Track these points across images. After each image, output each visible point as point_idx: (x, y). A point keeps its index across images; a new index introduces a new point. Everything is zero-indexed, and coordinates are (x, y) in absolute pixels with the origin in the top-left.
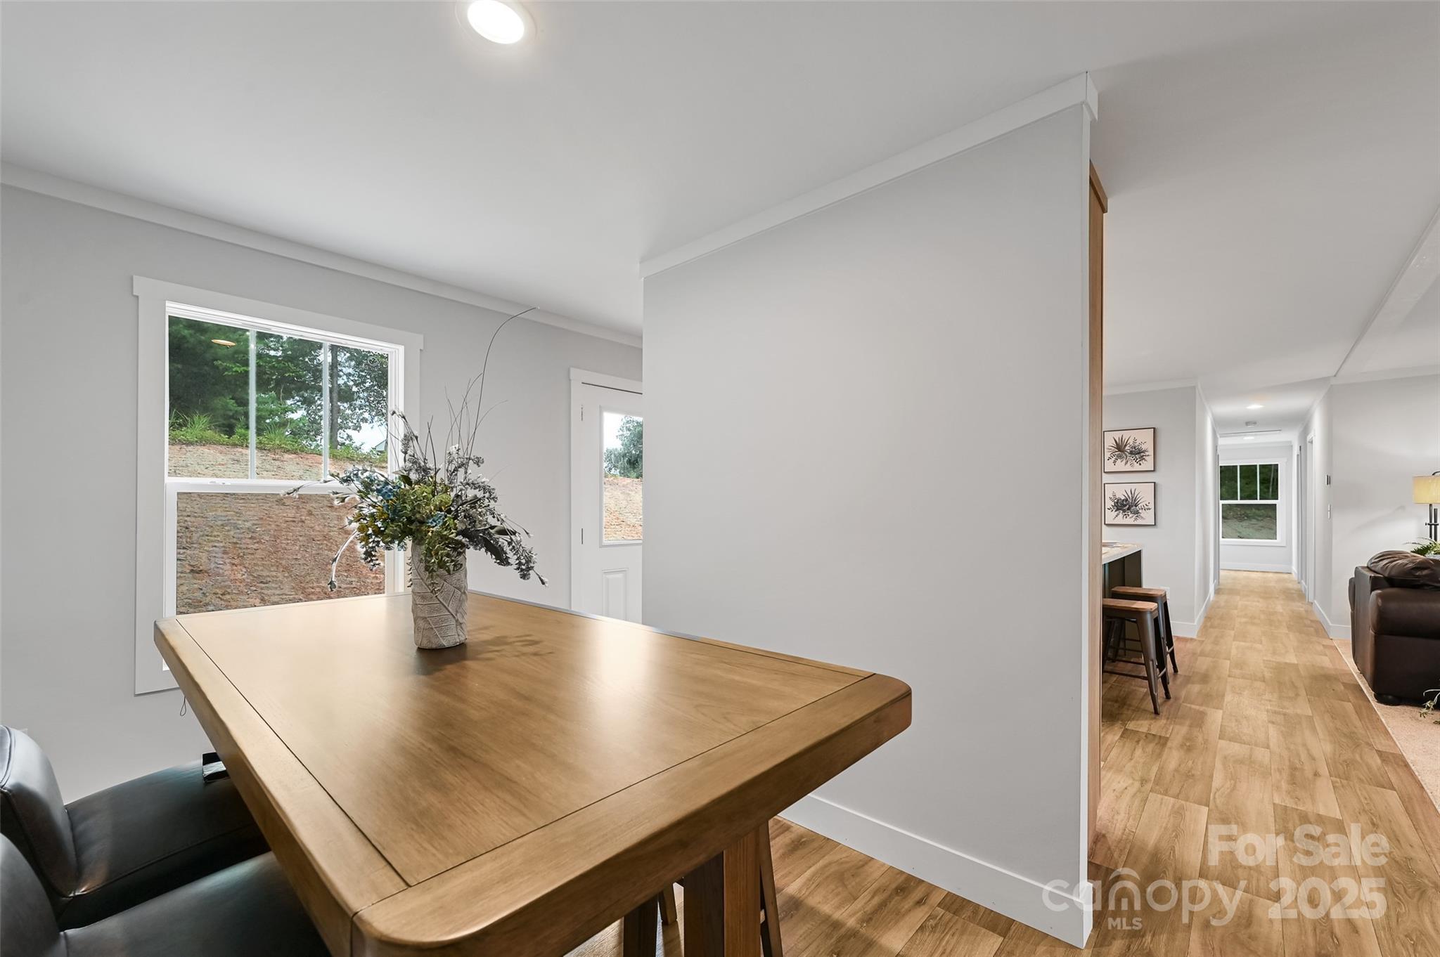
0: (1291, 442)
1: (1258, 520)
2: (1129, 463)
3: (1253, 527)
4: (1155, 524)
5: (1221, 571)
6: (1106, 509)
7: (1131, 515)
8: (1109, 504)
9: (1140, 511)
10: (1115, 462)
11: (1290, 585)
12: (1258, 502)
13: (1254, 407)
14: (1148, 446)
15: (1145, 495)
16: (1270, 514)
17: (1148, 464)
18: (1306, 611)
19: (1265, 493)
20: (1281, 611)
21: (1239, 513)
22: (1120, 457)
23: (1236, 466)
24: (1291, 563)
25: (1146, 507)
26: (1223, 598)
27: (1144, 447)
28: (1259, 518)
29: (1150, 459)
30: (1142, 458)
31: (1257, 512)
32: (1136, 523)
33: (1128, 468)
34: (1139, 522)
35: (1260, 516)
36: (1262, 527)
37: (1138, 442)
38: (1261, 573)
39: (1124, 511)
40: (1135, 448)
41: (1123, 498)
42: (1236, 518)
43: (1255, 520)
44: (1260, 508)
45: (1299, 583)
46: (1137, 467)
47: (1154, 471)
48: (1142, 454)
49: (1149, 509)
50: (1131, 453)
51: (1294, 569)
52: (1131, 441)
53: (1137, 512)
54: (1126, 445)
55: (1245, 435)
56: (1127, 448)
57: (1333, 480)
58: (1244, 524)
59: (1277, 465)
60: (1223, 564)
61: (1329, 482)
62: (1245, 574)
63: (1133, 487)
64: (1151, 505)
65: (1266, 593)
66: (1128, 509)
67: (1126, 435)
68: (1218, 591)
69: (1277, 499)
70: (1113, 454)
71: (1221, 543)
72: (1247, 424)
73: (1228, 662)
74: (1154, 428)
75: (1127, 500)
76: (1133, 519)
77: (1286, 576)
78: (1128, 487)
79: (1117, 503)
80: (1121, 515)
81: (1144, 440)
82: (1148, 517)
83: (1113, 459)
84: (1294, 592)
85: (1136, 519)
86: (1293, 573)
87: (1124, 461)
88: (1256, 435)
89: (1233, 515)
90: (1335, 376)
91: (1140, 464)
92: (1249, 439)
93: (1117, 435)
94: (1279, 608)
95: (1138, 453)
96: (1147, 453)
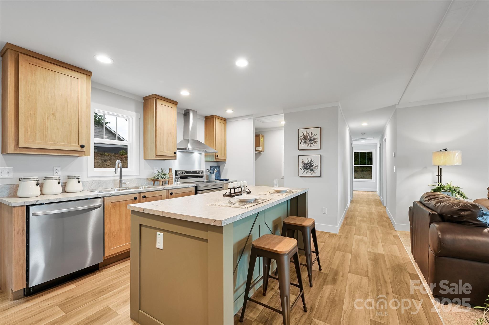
0: (377, 143)
1: (366, 172)
2: (309, 145)
3: (365, 174)
4: (320, 176)
5: (353, 191)
6: (299, 168)
7: (310, 172)
8: (301, 166)
9: (314, 169)
10: (303, 145)
11: (377, 198)
12: (366, 165)
13: (365, 124)
14: (317, 137)
15: (316, 161)
16: (370, 170)
17: (317, 146)
18: (384, 212)
19: (368, 163)
20: (374, 212)
21: (361, 169)
22: (305, 142)
23: (359, 152)
24: (376, 188)
25: (317, 167)
26: (354, 204)
27: (316, 137)
28: (367, 171)
29: (318, 143)
30: (315, 143)
31: (366, 169)
32: (312, 175)
33: (309, 148)
34: (314, 175)
35: (367, 170)
36: (367, 174)
37: (313, 134)
38: (367, 192)
39: (307, 169)
40: (312, 137)
41: (307, 163)
42: (360, 171)
43: (365, 172)
44: (367, 168)
45: (379, 196)
46: (313, 147)
47: (320, 149)
48: (315, 140)
49: (318, 168)
50: (310, 140)
51: (378, 190)
52: (310, 134)
53: (313, 170)
54: (308, 136)
55: (362, 140)
56: (308, 137)
57: (397, 155)
58: (363, 173)
59: (372, 152)
60: (354, 189)
61: (394, 156)
62: (362, 192)
63: (311, 157)
64: (319, 167)
65: (369, 203)
66: (309, 168)
67: (308, 131)
68: (352, 202)
69: (372, 164)
70: (302, 141)
71: (353, 181)
72: (362, 134)
73: (350, 254)
74: (320, 127)
75: (308, 164)
76: (311, 173)
77: (375, 193)
78: (309, 157)
79: (304, 165)
80: (306, 171)
81: (315, 133)
82: (317, 172)
83: (302, 143)
84: (378, 201)
85: (312, 174)
86: (377, 192)
87: (307, 144)
88: (365, 140)
89: (359, 170)
90: (398, 104)
91: (314, 146)
92: (363, 142)
93: (304, 131)
94: (373, 211)
95: (313, 140)
96: (317, 140)
